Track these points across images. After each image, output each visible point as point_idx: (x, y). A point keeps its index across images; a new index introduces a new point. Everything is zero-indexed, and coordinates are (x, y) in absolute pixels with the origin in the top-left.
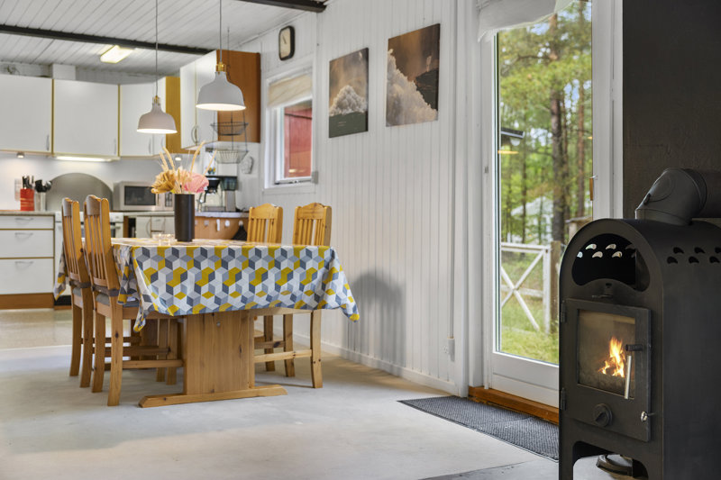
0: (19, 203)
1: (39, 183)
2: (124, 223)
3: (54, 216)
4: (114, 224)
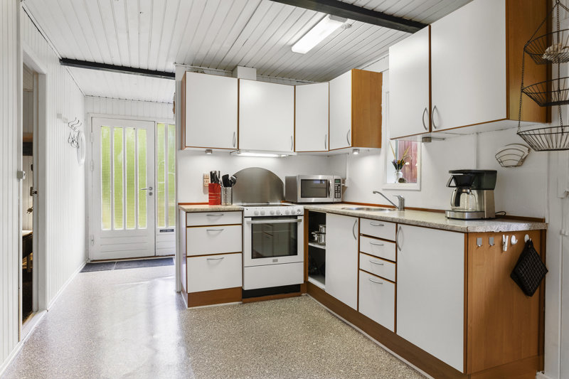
1: (225, 178)
3: (243, 211)
4: (295, 217)
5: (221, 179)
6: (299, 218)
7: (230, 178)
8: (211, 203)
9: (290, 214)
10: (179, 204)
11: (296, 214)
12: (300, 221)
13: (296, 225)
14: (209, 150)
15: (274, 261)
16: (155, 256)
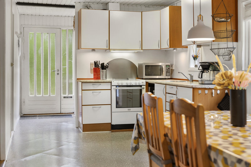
0: (93, 75)
1: (103, 65)
2: (146, 85)
3: (111, 82)
4: (141, 86)
5: (100, 65)
6: (143, 87)
7: (105, 65)
8: (94, 78)
9: (138, 85)
10: (78, 79)
11: (141, 85)
12: (144, 88)
13: (141, 90)
14: (93, 50)
15: (128, 110)
16: (61, 113)
